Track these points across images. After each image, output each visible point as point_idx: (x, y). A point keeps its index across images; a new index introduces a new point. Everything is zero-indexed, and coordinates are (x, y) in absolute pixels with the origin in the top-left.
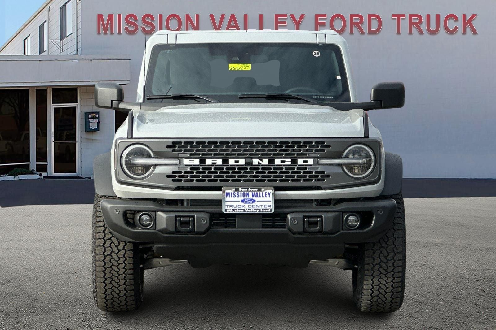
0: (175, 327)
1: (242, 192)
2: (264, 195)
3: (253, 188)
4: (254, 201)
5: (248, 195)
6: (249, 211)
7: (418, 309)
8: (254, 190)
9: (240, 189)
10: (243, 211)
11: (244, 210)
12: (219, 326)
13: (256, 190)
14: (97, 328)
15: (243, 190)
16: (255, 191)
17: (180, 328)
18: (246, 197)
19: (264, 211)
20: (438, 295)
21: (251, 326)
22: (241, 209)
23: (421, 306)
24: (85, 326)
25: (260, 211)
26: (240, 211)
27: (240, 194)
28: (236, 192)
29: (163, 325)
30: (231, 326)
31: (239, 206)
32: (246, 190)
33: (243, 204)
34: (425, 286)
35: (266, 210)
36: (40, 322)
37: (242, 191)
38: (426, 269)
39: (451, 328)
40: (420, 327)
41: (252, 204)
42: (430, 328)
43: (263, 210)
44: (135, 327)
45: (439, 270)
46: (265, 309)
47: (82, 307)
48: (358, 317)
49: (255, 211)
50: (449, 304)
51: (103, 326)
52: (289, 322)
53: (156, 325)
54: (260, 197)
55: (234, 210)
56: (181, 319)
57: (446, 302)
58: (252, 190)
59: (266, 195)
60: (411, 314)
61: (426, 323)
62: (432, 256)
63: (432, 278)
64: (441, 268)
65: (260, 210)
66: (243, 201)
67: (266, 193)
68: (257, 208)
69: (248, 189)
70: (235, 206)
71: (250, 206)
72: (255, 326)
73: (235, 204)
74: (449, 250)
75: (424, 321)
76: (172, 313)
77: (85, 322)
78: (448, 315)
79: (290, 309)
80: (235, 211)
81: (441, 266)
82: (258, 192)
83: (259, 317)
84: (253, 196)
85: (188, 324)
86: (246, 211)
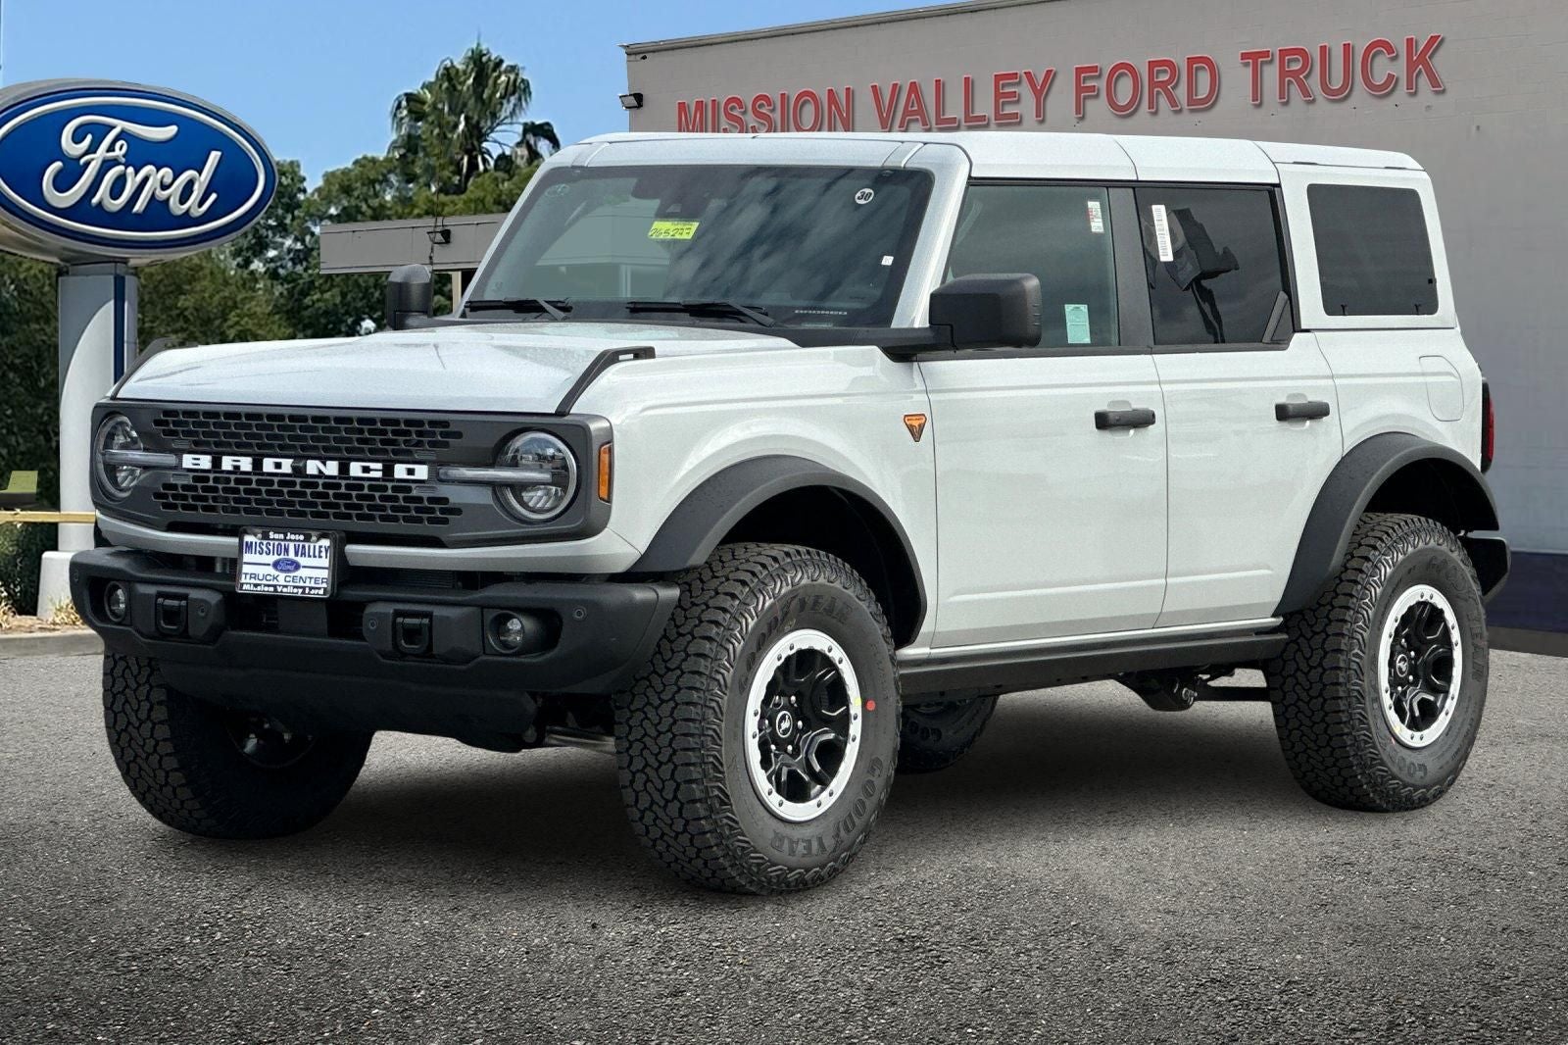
0: (881, 923)
1: (277, 543)
2: (317, 553)
3: (295, 534)
4: (297, 566)
5: (287, 550)
6: (285, 590)
7: (1476, 887)
8: (297, 537)
9: (272, 535)
10: (272, 589)
11: (275, 586)
12: (993, 922)
13: (302, 537)
14: (674, 923)
15: (277, 536)
16: (299, 541)
17: (893, 926)
18: (282, 556)
19: (313, 592)
20: (1523, 855)
21: (1072, 923)
22: (269, 586)
23: (1483, 879)
24: (640, 920)
25: (303, 592)
26: (266, 589)
27: (271, 548)
28: (265, 542)
29: (847, 919)
30: (1022, 922)
31: (268, 578)
32: (282, 536)
33: (276, 573)
34: (1492, 834)
35: (316, 591)
36: (517, 909)
37: (274, 539)
38: (1497, 795)
39: (1554, 931)
40: (1482, 927)
41: (292, 575)
42: (1504, 929)
43: (311, 588)
44: (774, 923)
45: (1525, 798)
46: (1109, 883)
47: (633, 873)
48: (1335, 902)
49: (295, 590)
50: (1549, 875)
51: (691, 918)
52: (1168, 912)
53: (831, 917)
54: (309, 556)
55: (256, 585)
56: (896, 905)
57: (1543, 870)
58: (293, 537)
59: (320, 552)
60: (1461, 897)
61: (1497, 919)
62: (1508, 765)
63: (1510, 817)
64: (1529, 793)
65: (304, 588)
66: (276, 565)
67: (320, 547)
68: (302, 584)
69: (286, 535)
70: (261, 578)
71: (288, 579)
72: (1083, 923)
73: (261, 571)
74: (1548, 753)
75: (1490, 914)
76: (871, 890)
77: (641, 910)
78: (1546, 901)
79: (1171, 882)
80: (259, 588)
81: (1530, 790)
82: (307, 545)
83: (1094, 902)
84: (296, 554)
85: (913, 916)
86: (279, 589)
